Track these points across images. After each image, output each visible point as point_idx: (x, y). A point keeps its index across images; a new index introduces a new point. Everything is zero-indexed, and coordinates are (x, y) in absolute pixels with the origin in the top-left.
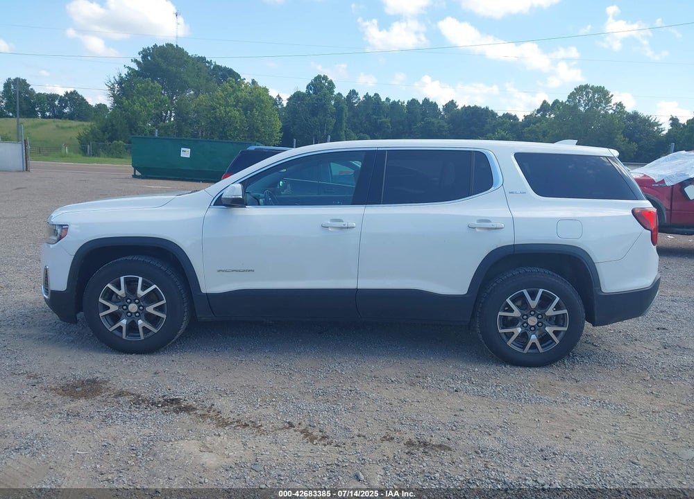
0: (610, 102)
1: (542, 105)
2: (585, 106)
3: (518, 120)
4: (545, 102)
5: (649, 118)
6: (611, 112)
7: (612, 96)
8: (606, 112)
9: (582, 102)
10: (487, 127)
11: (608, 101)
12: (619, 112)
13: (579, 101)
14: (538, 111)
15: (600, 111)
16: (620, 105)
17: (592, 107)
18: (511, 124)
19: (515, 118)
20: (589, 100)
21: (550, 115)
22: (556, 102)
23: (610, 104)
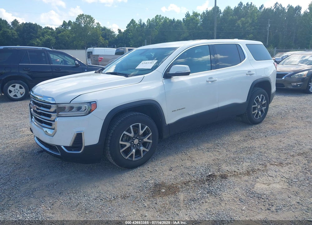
0: (94, 22)
1: (63, 23)
2: (84, 23)
3: (53, 30)
4: (64, 21)
5: (110, 29)
6: (95, 27)
7: (94, 20)
8: (93, 27)
9: (82, 22)
10: (39, 33)
11: (93, 22)
12: (98, 27)
13: (81, 22)
14: (62, 26)
15: (91, 26)
16: (98, 24)
17: (87, 24)
18: (51, 32)
19: (52, 29)
20: (85, 21)
21: (68, 28)
22: (70, 22)
23: (94, 23)
